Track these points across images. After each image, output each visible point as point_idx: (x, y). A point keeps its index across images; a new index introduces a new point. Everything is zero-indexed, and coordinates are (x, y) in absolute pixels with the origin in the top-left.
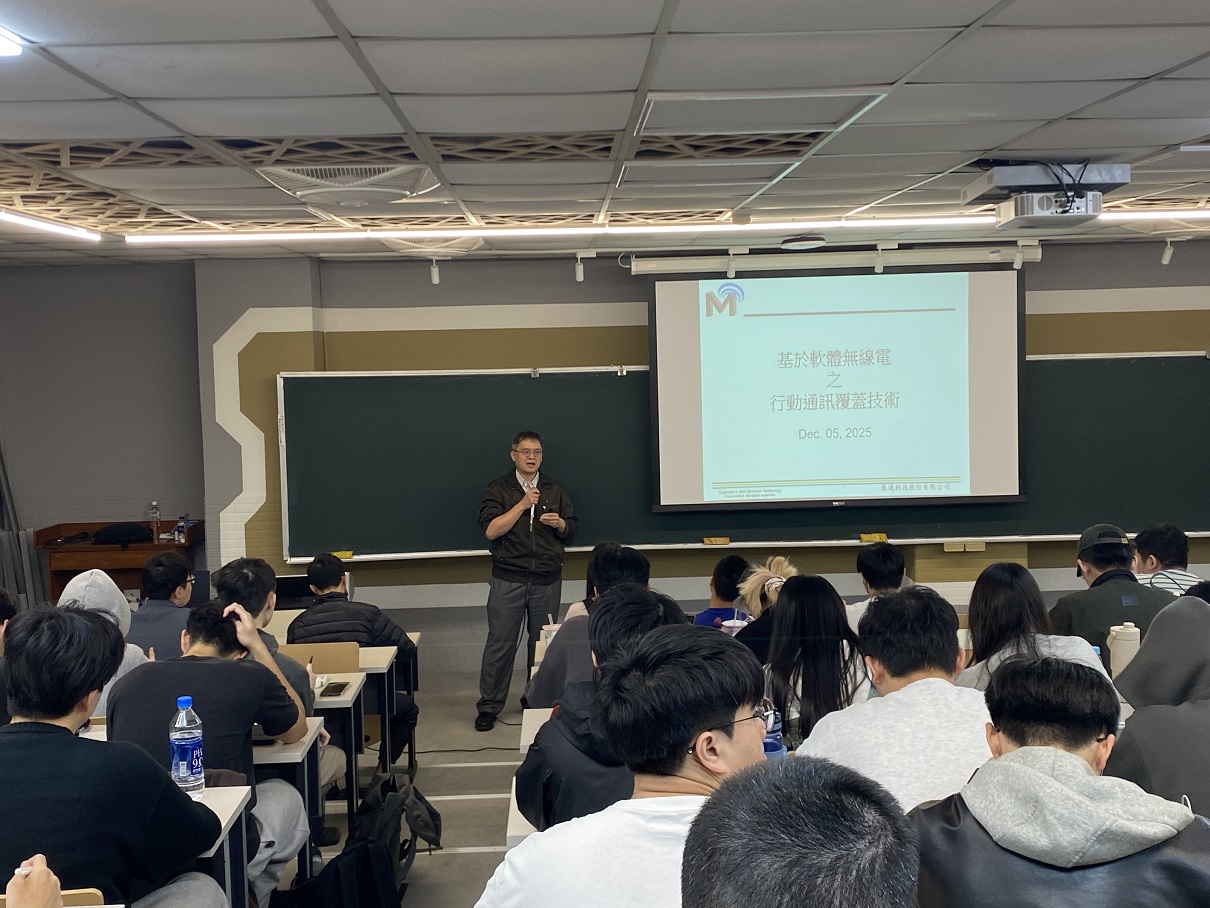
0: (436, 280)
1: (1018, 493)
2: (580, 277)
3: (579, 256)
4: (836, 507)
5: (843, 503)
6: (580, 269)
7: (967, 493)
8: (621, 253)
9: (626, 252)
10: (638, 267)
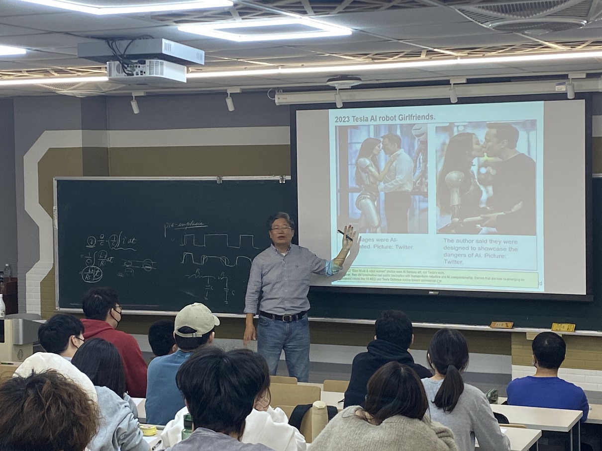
0: (136, 111)
1: (585, 294)
2: (231, 108)
3: (229, 92)
4: (432, 295)
5: (437, 293)
6: (229, 102)
7: (541, 290)
8: (270, 88)
9: (273, 88)
10: (281, 99)
